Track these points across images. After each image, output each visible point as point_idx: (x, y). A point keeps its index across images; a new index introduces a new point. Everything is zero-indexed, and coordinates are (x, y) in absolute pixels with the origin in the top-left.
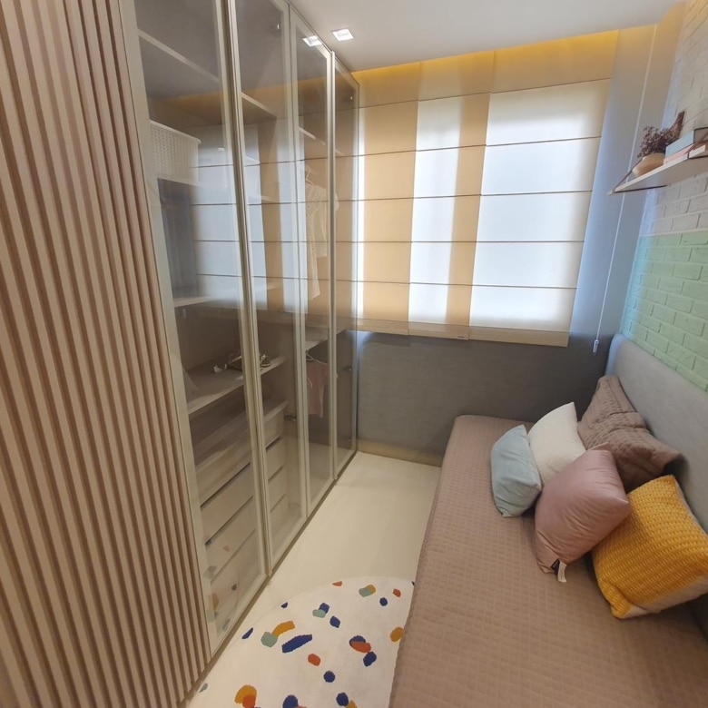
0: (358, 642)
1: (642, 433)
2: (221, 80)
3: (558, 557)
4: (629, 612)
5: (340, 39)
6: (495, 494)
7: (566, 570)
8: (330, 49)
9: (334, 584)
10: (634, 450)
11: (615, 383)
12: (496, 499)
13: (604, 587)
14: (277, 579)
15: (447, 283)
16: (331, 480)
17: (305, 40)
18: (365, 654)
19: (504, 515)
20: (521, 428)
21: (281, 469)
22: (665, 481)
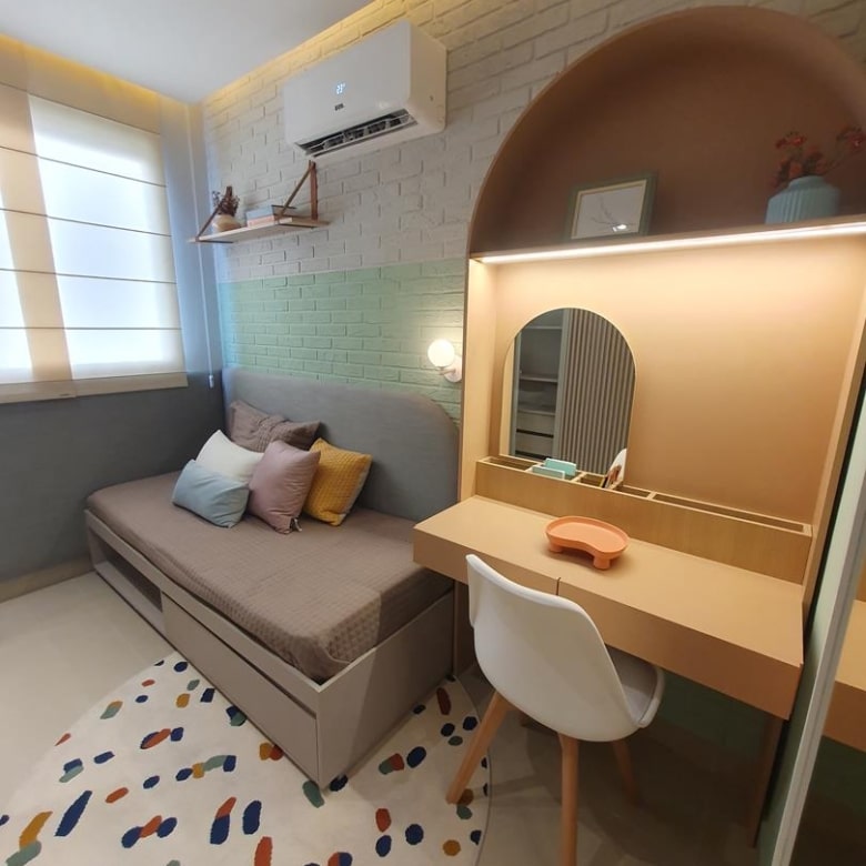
1: (287, 424)
4: (341, 518)
9: (59, 743)
12: (214, 520)
15: (23, 325)
19: (231, 526)
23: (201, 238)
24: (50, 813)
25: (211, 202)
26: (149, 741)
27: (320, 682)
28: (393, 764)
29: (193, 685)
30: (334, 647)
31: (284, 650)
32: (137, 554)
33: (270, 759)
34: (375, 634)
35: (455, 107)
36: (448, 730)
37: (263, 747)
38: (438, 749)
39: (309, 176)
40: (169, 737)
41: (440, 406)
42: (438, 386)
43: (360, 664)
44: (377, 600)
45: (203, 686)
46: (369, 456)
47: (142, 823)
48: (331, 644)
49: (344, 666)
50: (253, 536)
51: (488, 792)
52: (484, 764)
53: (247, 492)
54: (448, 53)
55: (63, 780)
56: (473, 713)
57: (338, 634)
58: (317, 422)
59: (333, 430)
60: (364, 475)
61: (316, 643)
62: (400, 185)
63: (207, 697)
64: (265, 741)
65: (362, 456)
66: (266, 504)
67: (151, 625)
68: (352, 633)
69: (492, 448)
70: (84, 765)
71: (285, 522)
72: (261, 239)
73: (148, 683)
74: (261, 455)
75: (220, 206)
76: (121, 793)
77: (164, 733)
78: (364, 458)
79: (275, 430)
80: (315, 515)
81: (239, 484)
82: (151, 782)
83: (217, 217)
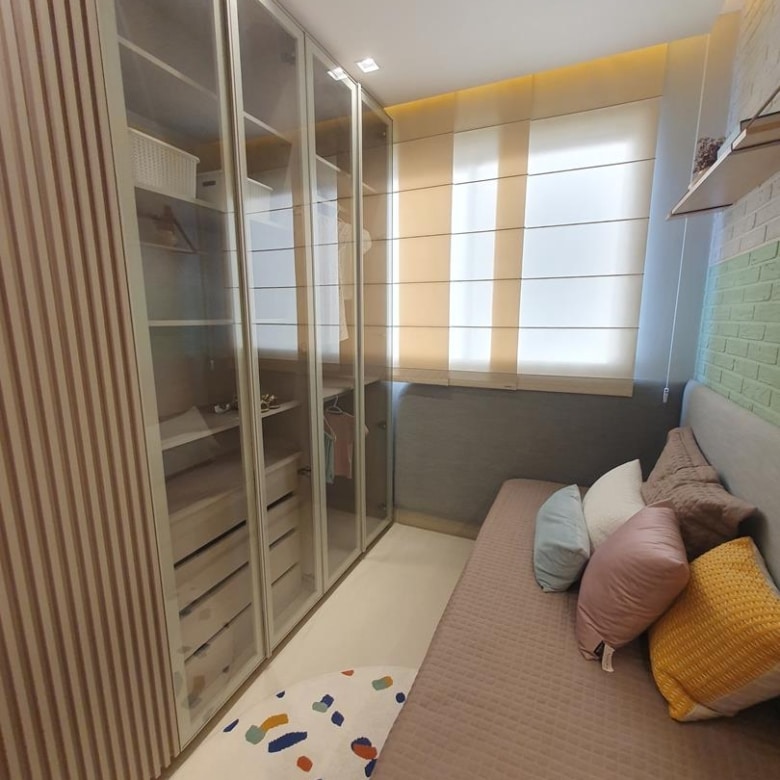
0: (361, 746)
1: (712, 487)
2: (219, 97)
3: (602, 638)
4: (691, 712)
5: (365, 71)
6: (536, 564)
7: (614, 656)
8: (356, 81)
9: (344, 673)
10: (701, 506)
11: (687, 436)
12: (536, 571)
13: (660, 678)
14: (277, 664)
15: (491, 325)
16: (357, 553)
17: (330, 73)
18: (368, 761)
19: (545, 589)
20: (574, 490)
21: (291, 532)
22: (739, 544)
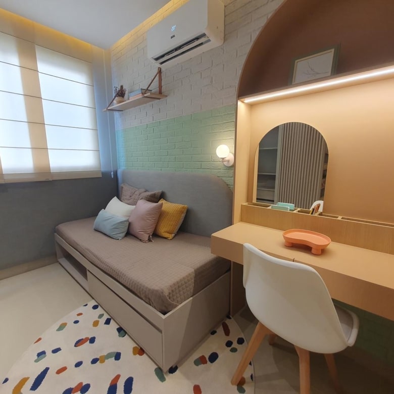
23: (109, 108)
24: (28, 378)
25: (114, 92)
26: (79, 343)
27: (164, 313)
28: (201, 361)
29: (101, 316)
30: (171, 295)
31: (146, 297)
32: (77, 252)
33: (138, 355)
34: (192, 291)
35: (228, 32)
36: (229, 344)
37: (134, 349)
38: (224, 354)
39: (158, 75)
40: (88, 341)
41: (222, 179)
42: (220, 169)
43: (184, 306)
44: (192, 272)
45: (106, 317)
46: (186, 206)
47: (73, 386)
48: (170, 293)
49: (176, 306)
50: (130, 243)
51: (254, 379)
52: (250, 364)
53: (128, 223)
54: (225, 6)
55: (36, 361)
56: (242, 336)
57: (173, 289)
58: (160, 191)
59: (169, 194)
60: (183, 215)
61: (162, 293)
62: (201, 73)
63: (108, 322)
64: (136, 345)
65: (183, 206)
66: (137, 228)
67: (82, 287)
68: (181, 289)
69: (249, 198)
70: (47, 354)
71: (146, 237)
72: (136, 108)
73: (80, 314)
74: (134, 206)
75: (118, 93)
76: (64, 369)
77: (86, 339)
78: (183, 207)
79: (141, 195)
80: (160, 234)
81: (124, 219)
82: (78, 364)
83: (116, 98)
